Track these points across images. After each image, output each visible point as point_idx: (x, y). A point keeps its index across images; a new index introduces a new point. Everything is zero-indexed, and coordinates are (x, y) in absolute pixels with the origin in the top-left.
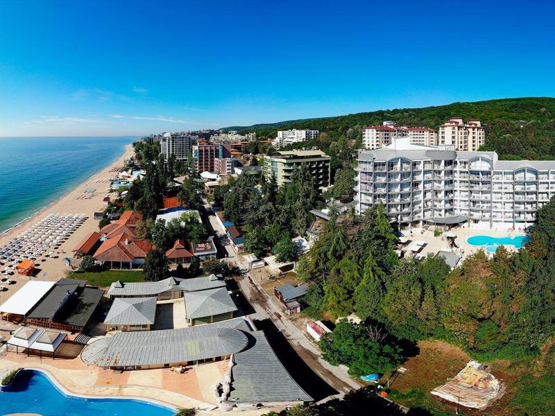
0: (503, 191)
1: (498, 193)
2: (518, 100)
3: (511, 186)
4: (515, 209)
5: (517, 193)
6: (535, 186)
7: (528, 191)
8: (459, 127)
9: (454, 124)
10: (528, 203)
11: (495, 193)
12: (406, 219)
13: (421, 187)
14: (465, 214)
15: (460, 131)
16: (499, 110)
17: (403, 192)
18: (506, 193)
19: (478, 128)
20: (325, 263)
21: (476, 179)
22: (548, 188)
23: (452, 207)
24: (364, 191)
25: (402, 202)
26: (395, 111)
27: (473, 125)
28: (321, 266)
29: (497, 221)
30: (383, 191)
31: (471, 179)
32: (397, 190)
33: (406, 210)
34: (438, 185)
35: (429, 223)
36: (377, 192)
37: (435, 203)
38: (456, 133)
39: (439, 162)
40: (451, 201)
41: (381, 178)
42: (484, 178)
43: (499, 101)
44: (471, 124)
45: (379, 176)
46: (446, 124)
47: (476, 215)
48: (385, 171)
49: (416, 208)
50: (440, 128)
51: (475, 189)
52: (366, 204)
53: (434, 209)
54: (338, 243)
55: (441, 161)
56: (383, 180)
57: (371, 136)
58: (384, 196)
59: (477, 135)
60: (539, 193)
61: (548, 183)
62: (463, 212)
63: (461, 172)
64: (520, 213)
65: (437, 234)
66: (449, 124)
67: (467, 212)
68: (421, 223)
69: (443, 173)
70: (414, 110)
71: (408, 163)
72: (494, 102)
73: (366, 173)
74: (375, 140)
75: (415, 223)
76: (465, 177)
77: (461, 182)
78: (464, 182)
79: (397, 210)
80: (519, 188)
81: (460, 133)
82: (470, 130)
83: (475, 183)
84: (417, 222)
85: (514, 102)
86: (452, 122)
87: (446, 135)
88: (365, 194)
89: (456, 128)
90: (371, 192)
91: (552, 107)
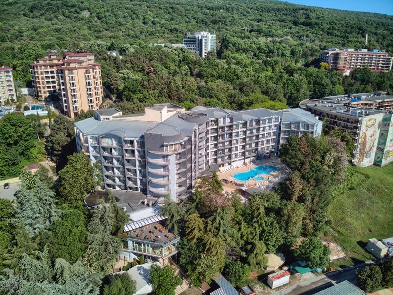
22: (264, 130)
29: (234, 161)
63: (212, 129)
91: (98, 11)
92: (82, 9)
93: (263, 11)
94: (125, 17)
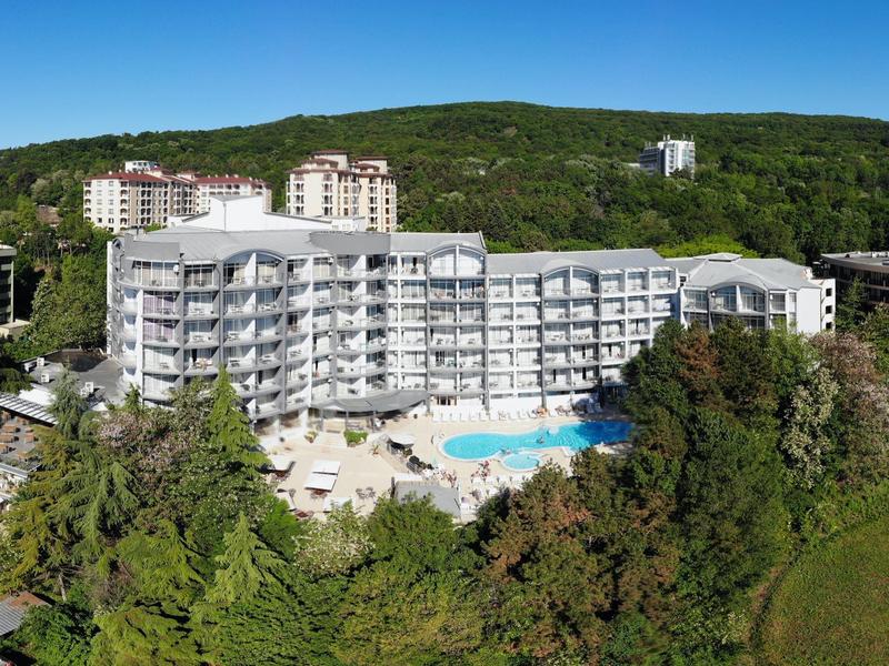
0: (515, 323)
1: (500, 328)
2: (447, 108)
3: (534, 311)
4: (546, 365)
5: (550, 327)
6: (589, 308)
7: (576, 319)
8: (342, 175)
9: (327, 166)
10: (576, 348)
11: (494, 329)
12: (267, 408)
13: (305, 324)
14: (417, 386)
15: (343, 184)
16: (404, 135)
17: (261, 340)
18: (522, 328)
19: (383, 177)
20: (69, 546)
21: (446, 298)
22: (622, 311)
23: (380, 370)
24: (154, 342)
25: (261, 366)
26: (145, 136)
27: (370, 171)
28: (57, 556)
29: (499, 396)
30: (206, 339)
31: (432, 297)
32: (246, 335)
33: (268, 385)
34: (348, 317)
35: (328, 414)
36: (192, 344)
37: (341, 363)
38: (335, 188)
39: (348, 260)
40: (379, 357)
41: (200, 305)
42: (465, 295)
43: (402, 111)
44: (364, 168)
45: (196, 300)
46: (308, 167)
47: (445, 386)
48: (212, 287)
49: (293, 378)
50: (292, 176)
51: (441, 322)
52: (157, 376)
53: (337, 376)
54: (110, 493)
55: (357, 257)
56: (206, 310)
57: (105, 197)
58: (212, 351)
59: (380, 195)
60: (603, 323)
61: (621, 300)
62: (411, 381)
63: (406, 283)
64: (554, 373)
65: (353, 440)
66: (315, 166)
67: (421, 380)
68: (304, 416)
69: (362, 287)
70: (193, 135)
71: (275, 263)
72: (387, 114)
73: (157, 293)
74: (117, 207)
75: (289, 418)
76: (414, 296)
77: (406, 306)
78: (414, 306)
79: (246, 388)
80: (552, 315)
81: (342, 189)
82: (364, 182)
83: (443, 309)
84: (295, 414)
85: (435, 115)
86: (322, 162)
87: (307, 193)
88: (156, 348)
89: (335, 176)
90: (173, 343)
91: (532, 126)
92: (506, 126)
93: (833, 129)
94: (574, 136)
